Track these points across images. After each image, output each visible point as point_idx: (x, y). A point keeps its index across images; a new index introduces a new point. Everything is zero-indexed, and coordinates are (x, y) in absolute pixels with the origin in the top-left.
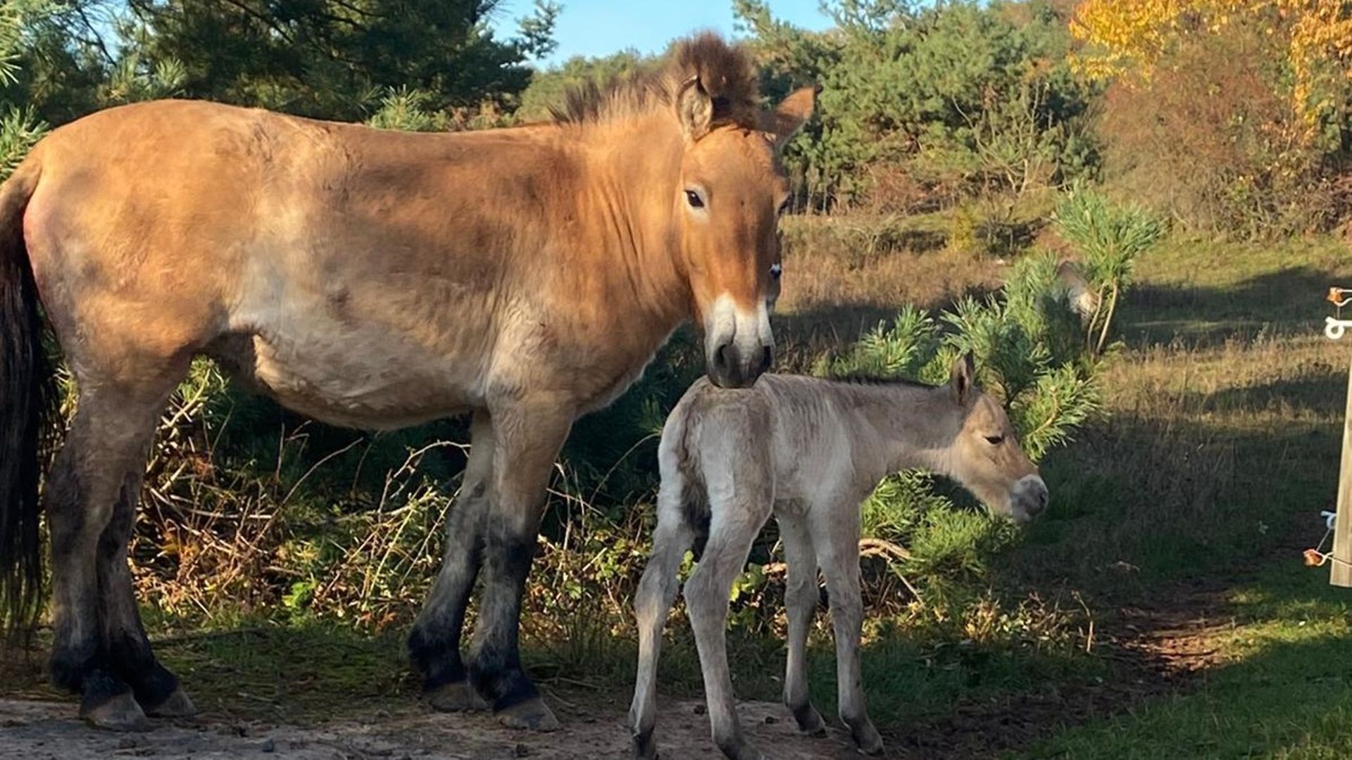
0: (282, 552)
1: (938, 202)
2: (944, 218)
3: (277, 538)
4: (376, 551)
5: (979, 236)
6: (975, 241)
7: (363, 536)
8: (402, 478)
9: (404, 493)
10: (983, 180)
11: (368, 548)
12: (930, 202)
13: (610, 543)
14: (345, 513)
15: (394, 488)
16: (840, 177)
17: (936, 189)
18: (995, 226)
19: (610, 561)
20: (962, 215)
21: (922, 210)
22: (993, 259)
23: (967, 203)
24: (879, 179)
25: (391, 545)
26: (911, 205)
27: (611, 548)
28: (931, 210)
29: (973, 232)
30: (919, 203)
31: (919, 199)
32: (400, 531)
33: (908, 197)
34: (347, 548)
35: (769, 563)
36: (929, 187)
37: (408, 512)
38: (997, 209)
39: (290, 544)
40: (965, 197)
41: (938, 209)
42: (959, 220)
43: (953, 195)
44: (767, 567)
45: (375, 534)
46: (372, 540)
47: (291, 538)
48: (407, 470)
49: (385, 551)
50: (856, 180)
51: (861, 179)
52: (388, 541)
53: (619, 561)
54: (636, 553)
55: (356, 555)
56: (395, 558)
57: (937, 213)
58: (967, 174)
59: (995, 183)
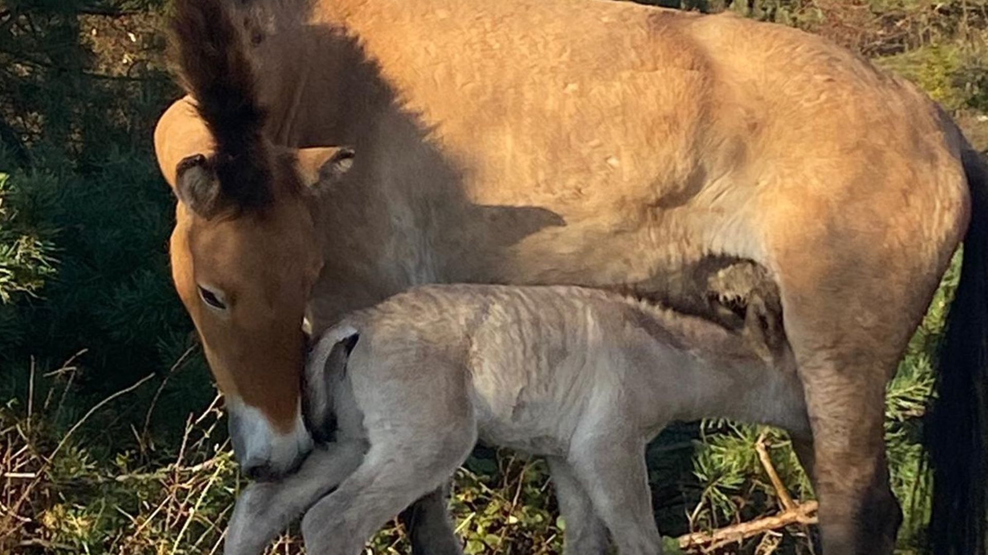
0: (49, 520)
1: (901, 41)
2: (910, 62)
3: (42, 502)
4: (172, 520)
5: (954, 85)
6: (950, 92)
7: (155, 499)
8: (206, 424)
9: (210, 443)
10: (960, 13)
11: (162, 515)
12: (892, 41)
13: (480, 504)
14: (131, 467)
15: (196, 434)
16: (774, 10)
17: (899, 24)
18: (975, 72)
19: (480, 530)
20: (933, 59)
21: (882, 52)
22: (973, 114)
23: (940, 42)
24: (827, 12)
25: (191, 511)
26: (866, 45)
27: (481, 512)
28: (893, 52)
29: (948, 80)
30: (878, 43)
31: (876, 37)
32: (204, 494)
33: (863, 37)
34: (135, 515)
35: (688, 532)
36: (890, 21)
37: (214, 469)
38: (978, 51)
39: (59, 508)
40: (938, 34)
41: (901, 50)
42: (931, 65)
43: (921, 32)
44: (686, 538)
45: (172, 497)
46: (167, 505)
47: (62, 502)
48: (213, 415)
49: (183, 519)
50: (796, 14)
51: (802, 12)
52: (188, 506)
53: (491, 530)
54: (512, 520)
55: (145, 525)
56: (197, 527)
57: (900, 56)
58: (939, 6)
59: (975, 17)
